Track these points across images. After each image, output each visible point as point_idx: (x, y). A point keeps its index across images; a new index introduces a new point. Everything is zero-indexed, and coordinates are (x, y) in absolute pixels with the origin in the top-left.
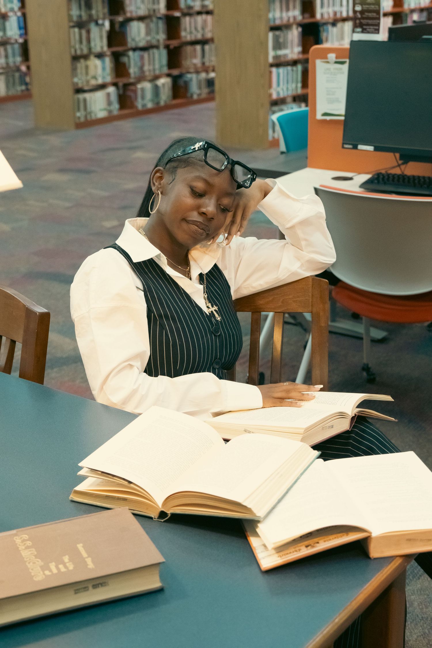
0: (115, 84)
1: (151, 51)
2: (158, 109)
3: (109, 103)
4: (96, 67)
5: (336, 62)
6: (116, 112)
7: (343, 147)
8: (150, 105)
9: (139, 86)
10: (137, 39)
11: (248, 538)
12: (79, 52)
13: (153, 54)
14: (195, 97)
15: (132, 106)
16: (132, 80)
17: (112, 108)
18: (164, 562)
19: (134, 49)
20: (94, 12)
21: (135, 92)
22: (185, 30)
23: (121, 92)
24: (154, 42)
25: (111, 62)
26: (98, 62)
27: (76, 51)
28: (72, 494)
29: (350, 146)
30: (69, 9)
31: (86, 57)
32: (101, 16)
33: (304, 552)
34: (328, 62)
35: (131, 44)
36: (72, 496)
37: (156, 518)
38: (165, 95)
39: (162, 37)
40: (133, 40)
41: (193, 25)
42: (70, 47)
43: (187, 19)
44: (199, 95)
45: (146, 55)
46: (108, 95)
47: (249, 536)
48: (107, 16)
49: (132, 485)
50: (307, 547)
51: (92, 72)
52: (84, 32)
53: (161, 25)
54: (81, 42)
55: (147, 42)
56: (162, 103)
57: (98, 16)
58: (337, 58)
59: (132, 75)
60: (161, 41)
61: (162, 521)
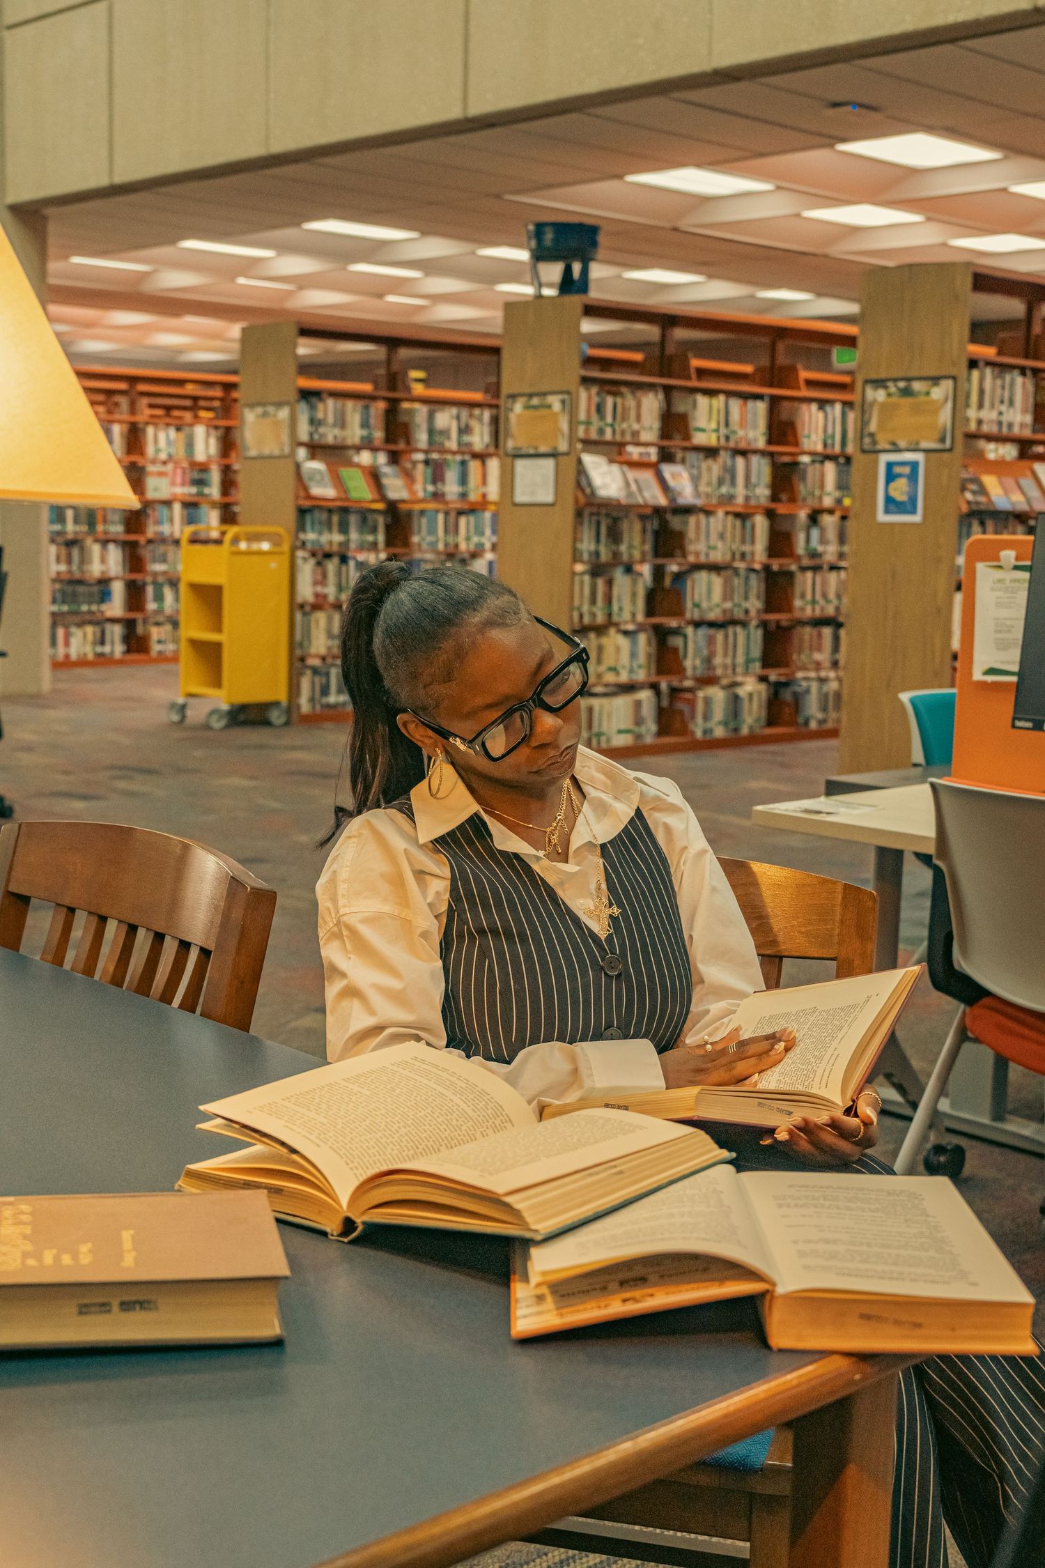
0: (655, 687)
1: (731, 630)
2: (735, 741)
3: (639, 721)
4: (618, 649)
5: (1016, 568)
6: (649, 740)
7: (1014, 726)
8: (719, 732)
9: (701, 694)
10: (705, 605)
11: (512, 1285)
12: (587, 620)
13: (735, 634)
14: (813, 725)
15: (684, 731)
16: (688, 683)
17: (643, 729)
18: (286, 1278)
19: (697, 624)
20: (623, 548)
21: (692, 703)
22: (803, 596)
23: (665, 703)
24: (739, 614)
25: (649, 643)
26: (623, 642)
27: (581, 616)
28: (182, 1177)
29: (1029, 725)
30: (576, 539)
31: (600, 630)
32: (637, 555)
33: (615, 1307)
34: (1000, 567)
35: (691, 613)
36: (183, 1183)
37: (335, 1233)
38: (752, 717)
39: (755, 604)
40: (697, 605)
41: (818, 587)
42: (572, 608)
43: (809, 575)
44: (821, 722)
45: (720, 636)
46: (638, 704)
47: (514, 1281)
48: (649, 556)
49: (295, 1157)
50: (625, 1301)
51: (609, 660)
52: (600, 583)
53: (756, 584)
54: (593, 601)
55: (724, 611)
56: (745, 731)
57: (631, 556)
58: (1017, 559)
59: (689, 672)
60: (753, 613)
61: (346, 1240)
